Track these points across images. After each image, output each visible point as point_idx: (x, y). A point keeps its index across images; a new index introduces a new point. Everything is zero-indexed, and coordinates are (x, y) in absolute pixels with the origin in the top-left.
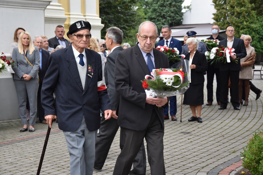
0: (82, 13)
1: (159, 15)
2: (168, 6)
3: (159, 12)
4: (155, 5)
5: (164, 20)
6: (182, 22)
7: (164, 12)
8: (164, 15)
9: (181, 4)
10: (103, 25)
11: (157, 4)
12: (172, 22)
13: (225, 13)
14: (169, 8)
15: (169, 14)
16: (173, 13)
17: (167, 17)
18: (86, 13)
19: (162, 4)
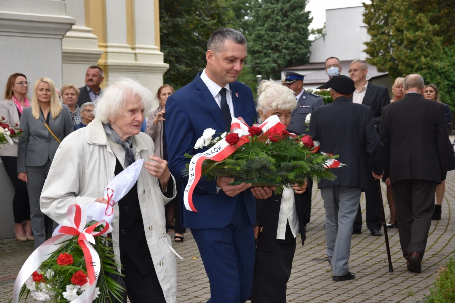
0: (128, 44)
1: (267, 46)
2: (284, 30)
3: (268, 41)
4: (260, 28)
5: (277, 55)
6: (309, 58)
7: (277, 41)
8: (276, 45)
9: (308, 25)
10: (167, 65)
11: (263, 25)
12: (292, 59)
13: (387, 41)
14: (285, 33)
15: (285, 43)
16: (292, 41)
17: (281, 49)
18: (135, 44)
19: (272, 25)
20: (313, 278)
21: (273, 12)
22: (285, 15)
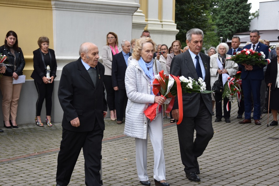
0: (159, 19)
1: (226, 21)
2: (236, 13)
3: (227, 19)
4: (223, 12)
5: (231, 26)
6: (249, 28)
7: (232, 19)
8: (231, 21)
9: (249, 11)
10: (178, 31)
11: (225, 11)
12: (239, 29)
14: (237, 15)
15: (236, 20)
16: (240, 19)
17: (234, 24)
18: (162, 19)
19: (230, 11)
20: (272, 149)
21: (230, 4)
22: (237, 5)
